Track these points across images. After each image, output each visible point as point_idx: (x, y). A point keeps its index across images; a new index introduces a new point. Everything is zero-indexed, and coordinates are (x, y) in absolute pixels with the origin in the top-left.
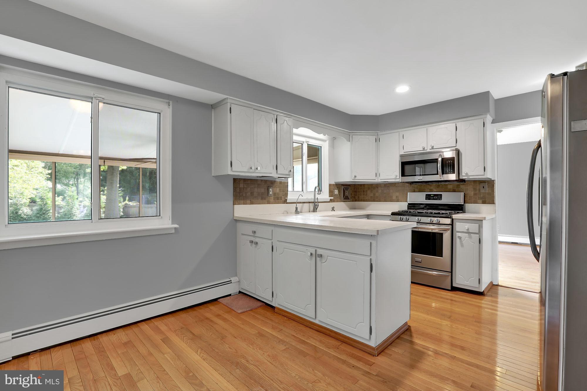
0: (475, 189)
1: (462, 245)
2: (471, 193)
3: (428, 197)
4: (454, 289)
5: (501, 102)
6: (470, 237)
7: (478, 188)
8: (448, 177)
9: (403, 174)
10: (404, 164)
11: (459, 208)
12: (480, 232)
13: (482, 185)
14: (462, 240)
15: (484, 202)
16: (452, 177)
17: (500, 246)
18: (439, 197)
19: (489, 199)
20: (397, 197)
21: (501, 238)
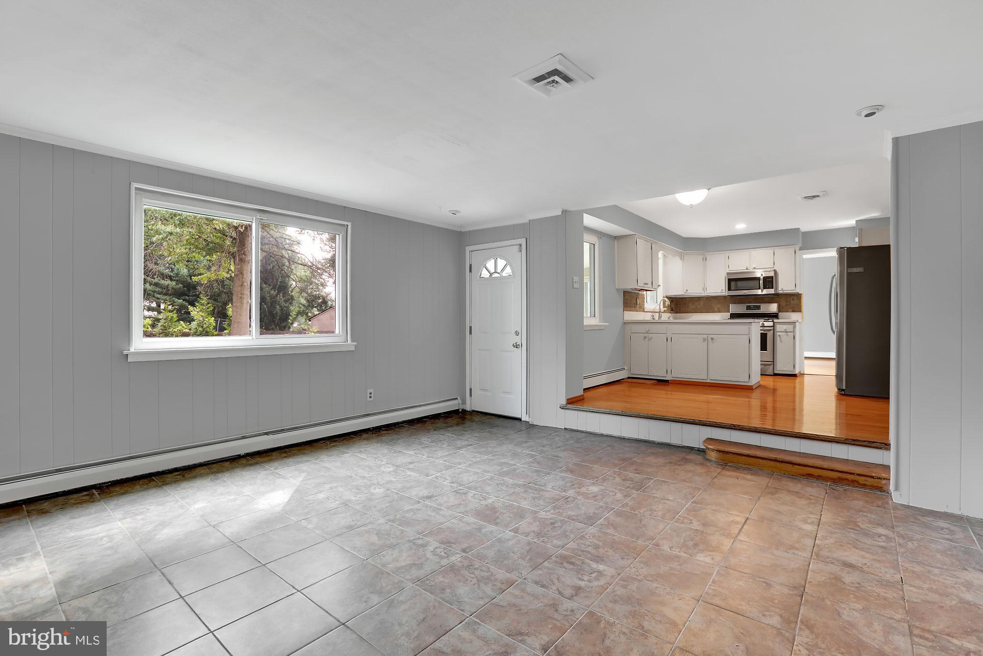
0: (786, 301)
1: (781, 341)
2: (783, 304)
3: (748, 308)
4: (776, 375)
5: (806, 234)
6: (787, 335)
7: (789, 300)
8: (767, 291)
9: (729, 289)
10: (730, 281)
11: (775, 316)
12: (794, 332)
13: (792, 297)
14: (781, 337)
15: (793, 311)
16: (772, 291)
17: (806, 362)
18: (758, 308)
19: (797, 309)
20: (718, 308)
21: (807, 354)
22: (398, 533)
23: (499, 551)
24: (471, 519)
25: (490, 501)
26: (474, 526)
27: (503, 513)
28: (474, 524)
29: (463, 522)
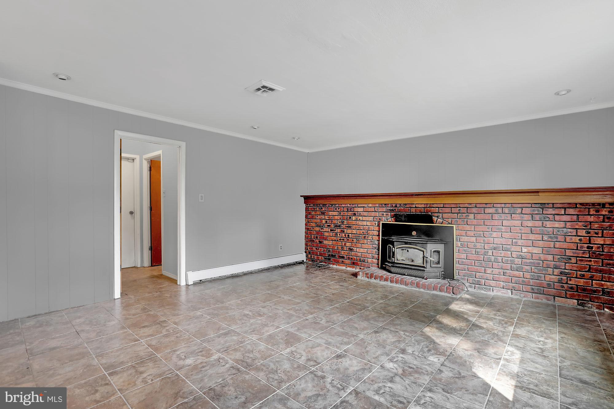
22: (345, 328)
23: (290, 319)
24: (303, 335)
25: (288, 350)
26: (301, 331)
27: (282, 339)
28: (302, 333)
29: (308, 334)
